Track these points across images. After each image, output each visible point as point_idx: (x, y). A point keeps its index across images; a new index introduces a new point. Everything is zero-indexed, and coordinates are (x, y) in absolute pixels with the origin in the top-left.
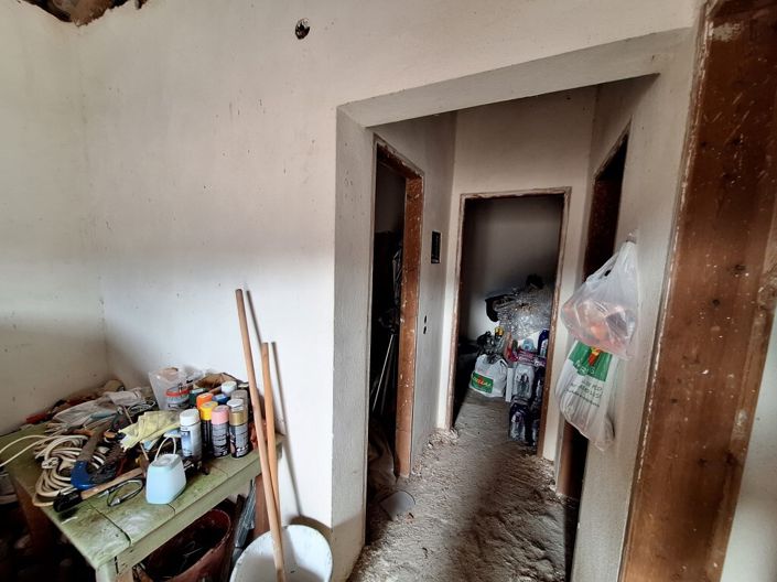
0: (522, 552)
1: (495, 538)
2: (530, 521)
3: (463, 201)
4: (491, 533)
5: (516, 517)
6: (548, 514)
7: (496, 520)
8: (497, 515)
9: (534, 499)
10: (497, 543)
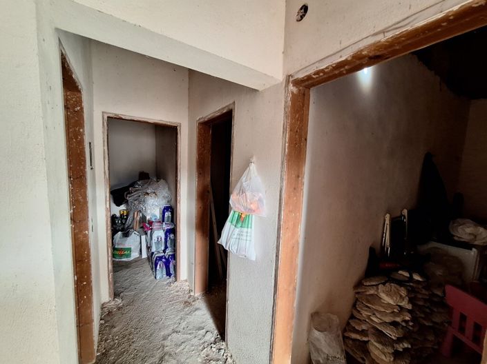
0: (196, 339)
1: (180, 345)
2: (190, 320)
3: (106, 118)
4: (176, 345)
5: (184, 324)
6: (197, 309)
7: (174, 335)
8: (175, 331)
9: (187, 306)
10: (182, 347)
